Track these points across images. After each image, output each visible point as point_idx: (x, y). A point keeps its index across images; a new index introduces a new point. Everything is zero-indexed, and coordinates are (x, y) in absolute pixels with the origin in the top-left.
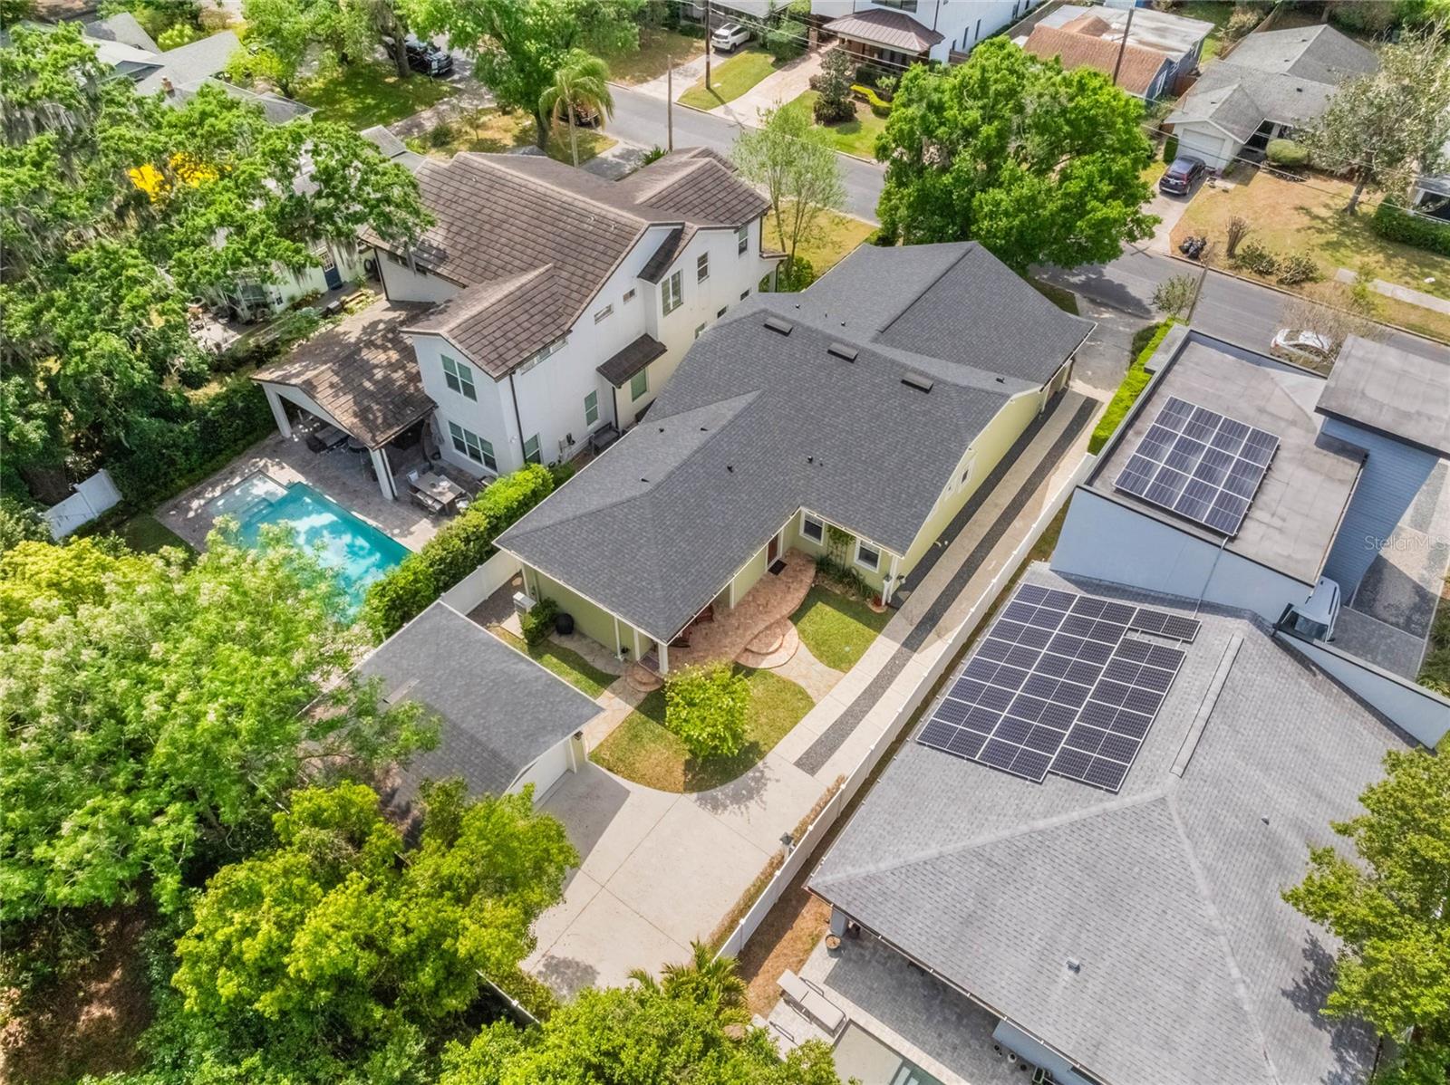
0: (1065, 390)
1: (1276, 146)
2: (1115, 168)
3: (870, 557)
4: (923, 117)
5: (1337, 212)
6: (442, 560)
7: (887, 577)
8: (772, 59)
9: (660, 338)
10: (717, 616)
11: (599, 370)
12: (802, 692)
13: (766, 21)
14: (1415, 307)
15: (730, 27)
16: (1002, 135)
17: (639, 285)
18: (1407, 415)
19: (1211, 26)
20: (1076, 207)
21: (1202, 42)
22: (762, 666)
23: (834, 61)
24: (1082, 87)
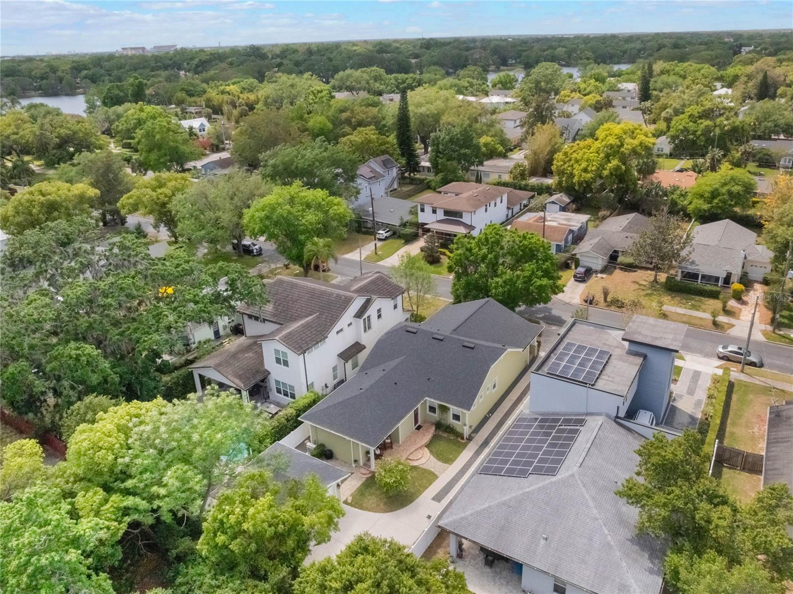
0: (537, 356)
1: (621, 259)
2: (544, 267)
3: (457, 417)
4: (464, 253)
5: (650, 282)
6: (277, 427)
7: (465, 425)
8: (403, 241)
9: (363, 343)
10: (394, 447)
11: (338, 355)
12: (432, 473)
13: (399, 226)
14: (685, 315)
15: (384, 230)
16: (496, 257)
17: (353, 320)
18: (657, 338)
19: (589, 216)
20: (528, 280)
21: (587, 222)
22: (415, 465)
23: (430, 241)
24: (524, 237)
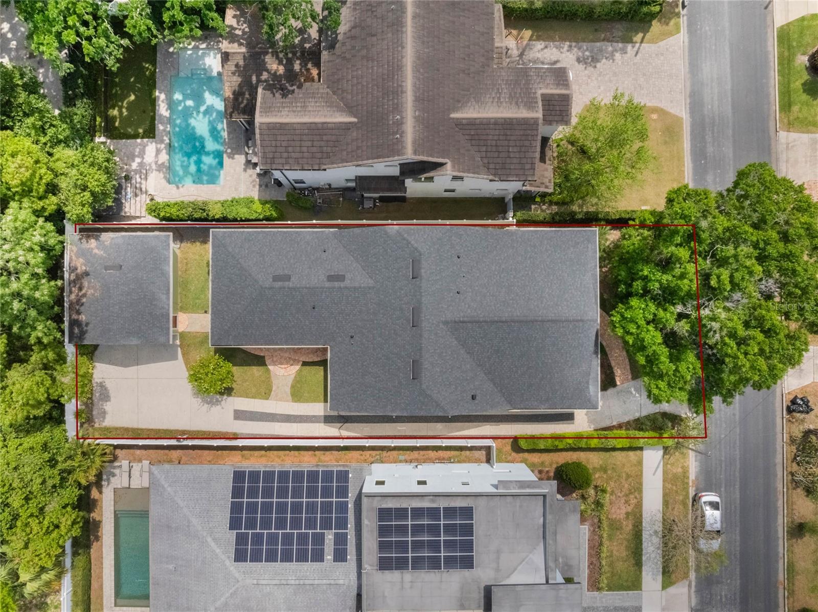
12: (271, 391)
22: (270, 367)
